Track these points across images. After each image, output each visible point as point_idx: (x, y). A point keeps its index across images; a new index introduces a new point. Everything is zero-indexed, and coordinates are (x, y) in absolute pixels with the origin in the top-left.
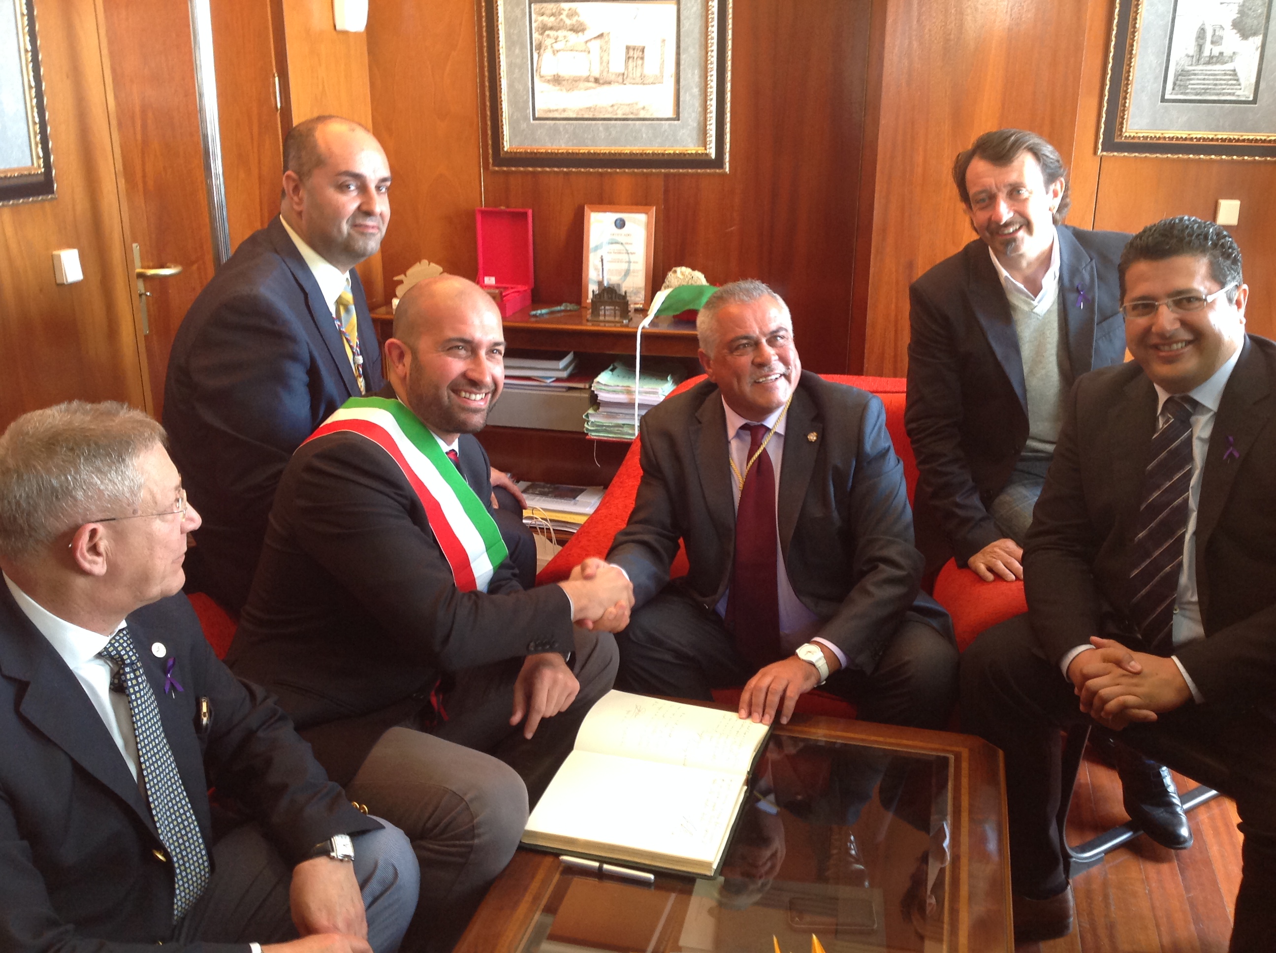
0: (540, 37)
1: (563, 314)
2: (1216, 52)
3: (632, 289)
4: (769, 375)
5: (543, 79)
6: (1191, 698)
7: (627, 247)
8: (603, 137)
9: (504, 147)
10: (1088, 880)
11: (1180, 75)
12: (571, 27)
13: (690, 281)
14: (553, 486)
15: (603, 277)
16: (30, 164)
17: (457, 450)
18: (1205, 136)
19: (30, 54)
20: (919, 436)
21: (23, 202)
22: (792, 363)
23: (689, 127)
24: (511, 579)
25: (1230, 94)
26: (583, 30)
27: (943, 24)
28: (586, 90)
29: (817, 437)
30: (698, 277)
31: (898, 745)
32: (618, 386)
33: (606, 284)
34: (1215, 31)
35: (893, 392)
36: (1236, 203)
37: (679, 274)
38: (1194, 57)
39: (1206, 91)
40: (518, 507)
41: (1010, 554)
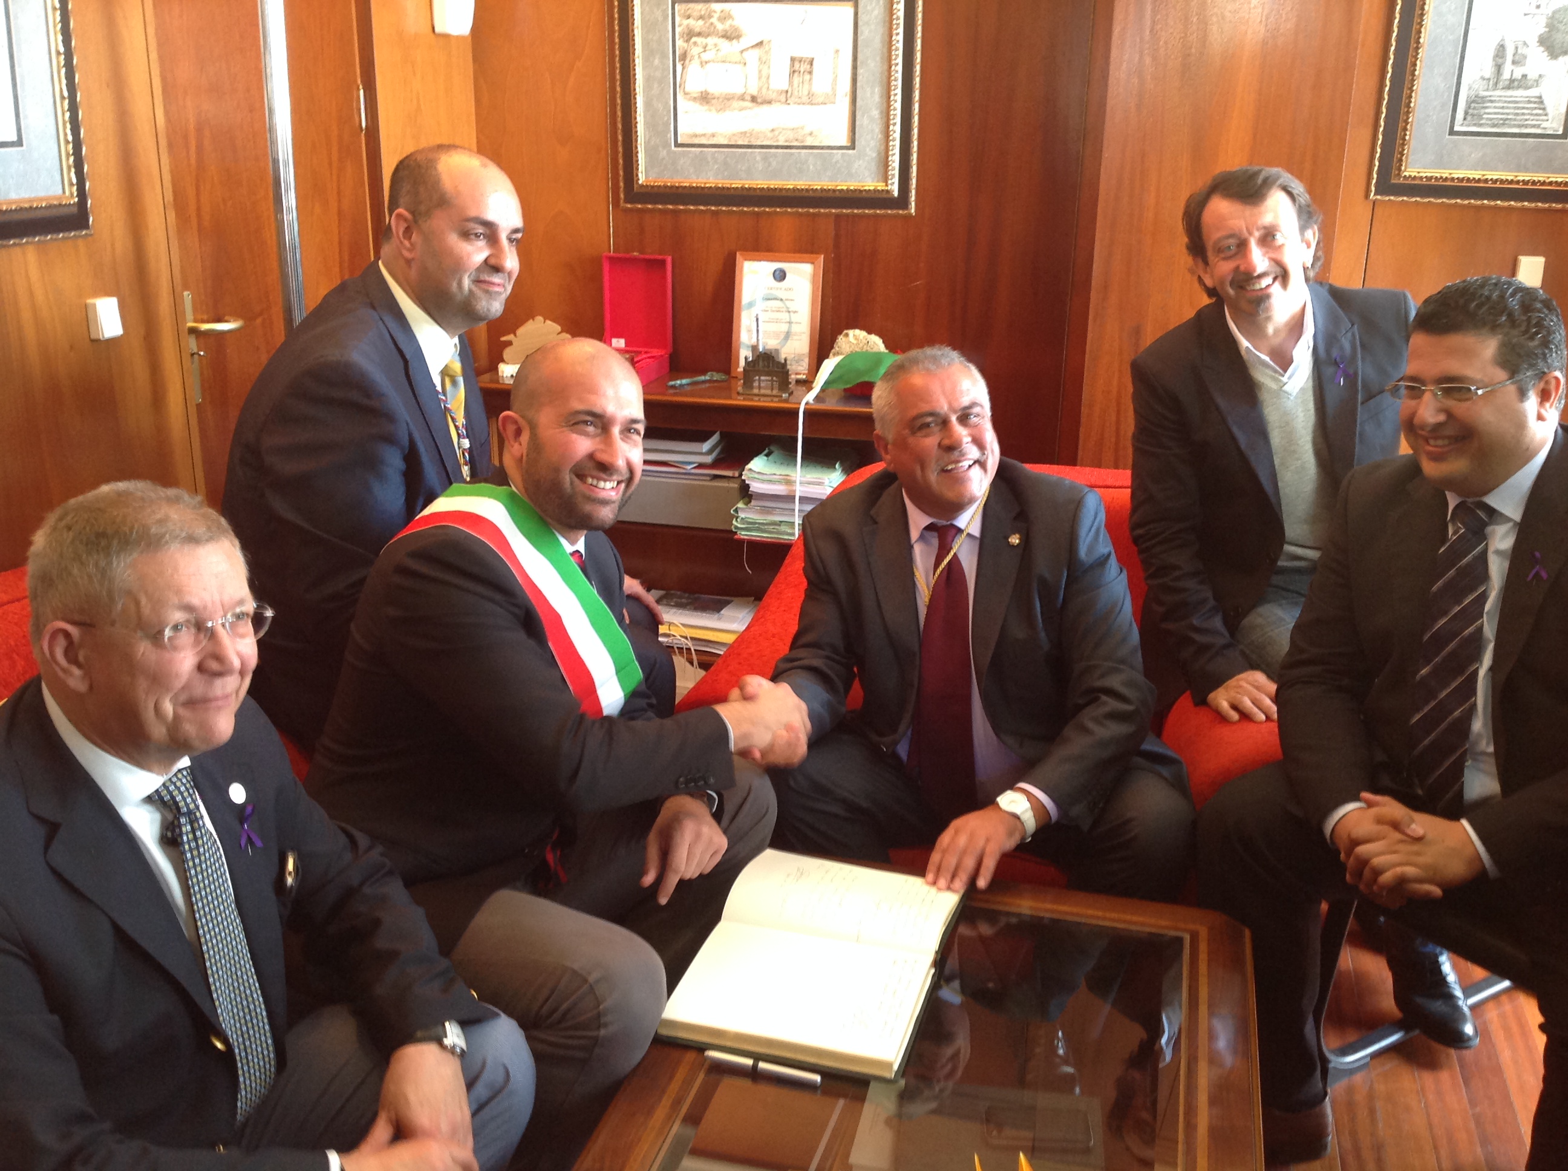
0: (685, 45)
1: (707, 385)
2: (1518, 75)
3: (793, 356)
4: (959, 462)
5: (688, 96)
6: (1483, 872)
7: (788, 303)
8: (760, 169)
9: (638, 179)
10: (1350, 1090)
11: (1473, 102)
12: (723, 33)
13: (865, 347)
14: (692, 596)
15: (758, 340)
16: (60, 192)
17: (583, 552)
18: (1503, 178)
19: (63, 57)
20: (1148, 544)
21: (51, 239)
22: (988, 446)
23: (867, 158)
24: (645, 710)
25: (1534, 126)
26: (738, 37)
27: (1182, 35)
28: (740, 110)
29: (1020, 539)
30: (874, 343)
31: (1119, 921)
32: (775, 474)
33: (761, 350)
34: (1517, 48)
35: (1115, 487)
36: (1540, 261)
37: (851, 338)
38: (1491, 82)
39: (1504, 122)
40: (654, 622)
41: (1258, 688)
